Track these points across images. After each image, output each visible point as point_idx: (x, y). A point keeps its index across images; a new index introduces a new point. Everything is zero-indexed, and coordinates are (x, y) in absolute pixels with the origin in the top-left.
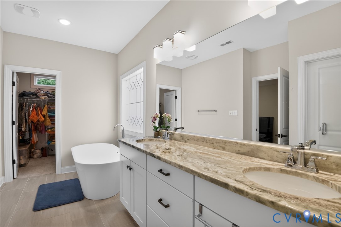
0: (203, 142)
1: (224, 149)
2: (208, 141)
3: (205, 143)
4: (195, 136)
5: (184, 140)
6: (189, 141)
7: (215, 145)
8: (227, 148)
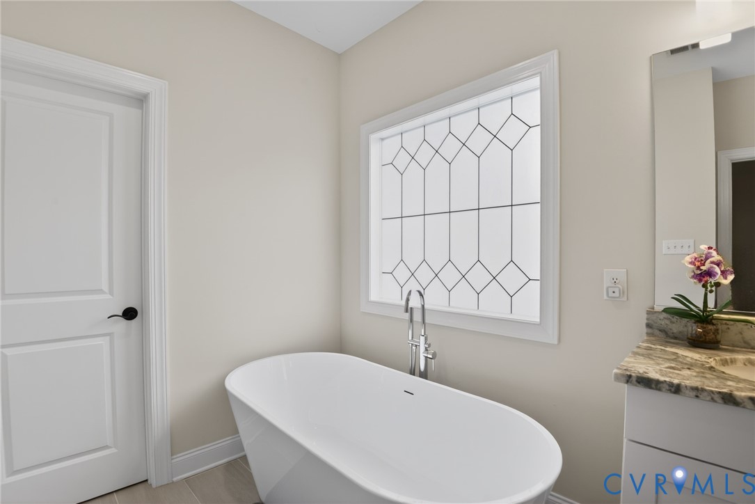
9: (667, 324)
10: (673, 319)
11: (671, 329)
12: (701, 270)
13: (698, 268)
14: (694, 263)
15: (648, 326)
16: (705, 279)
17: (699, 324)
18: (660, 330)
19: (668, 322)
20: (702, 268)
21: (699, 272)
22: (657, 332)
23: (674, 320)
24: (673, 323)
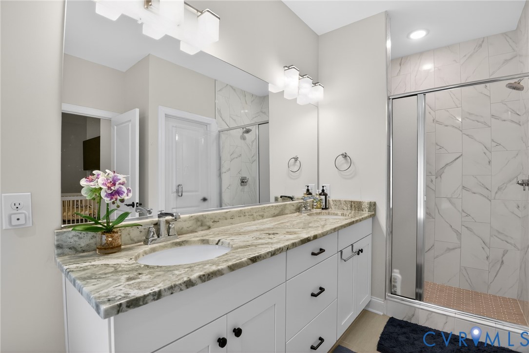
0: (241, 216)
1: (262, 217)
2: (246, 214)
3: (243, 218)
4: (227, 212)
5: (205, 225)
6: (216, 224)
7: (255, 215)
8: (266, 214)
9: (75, 241)
10: (80, 235)
11: (79, 245)
12: (111, 190)
13: (109, 188)
14: (106, 184)
15: (59, 247)
16: (115, 197)
17: (108, 235)
18: (70, 249)
19: (76, 239)
20: (112, 188)
21: (110, 192)
22: (67, 251)
23: (82, 236)
24: (80, 238)
